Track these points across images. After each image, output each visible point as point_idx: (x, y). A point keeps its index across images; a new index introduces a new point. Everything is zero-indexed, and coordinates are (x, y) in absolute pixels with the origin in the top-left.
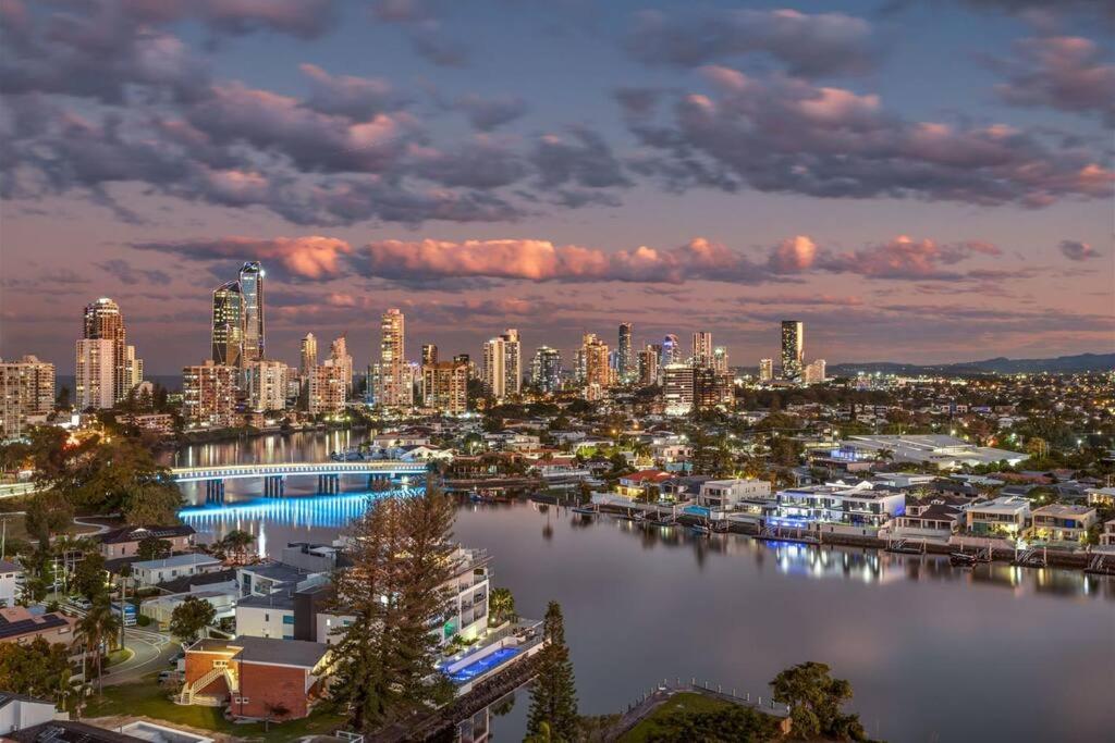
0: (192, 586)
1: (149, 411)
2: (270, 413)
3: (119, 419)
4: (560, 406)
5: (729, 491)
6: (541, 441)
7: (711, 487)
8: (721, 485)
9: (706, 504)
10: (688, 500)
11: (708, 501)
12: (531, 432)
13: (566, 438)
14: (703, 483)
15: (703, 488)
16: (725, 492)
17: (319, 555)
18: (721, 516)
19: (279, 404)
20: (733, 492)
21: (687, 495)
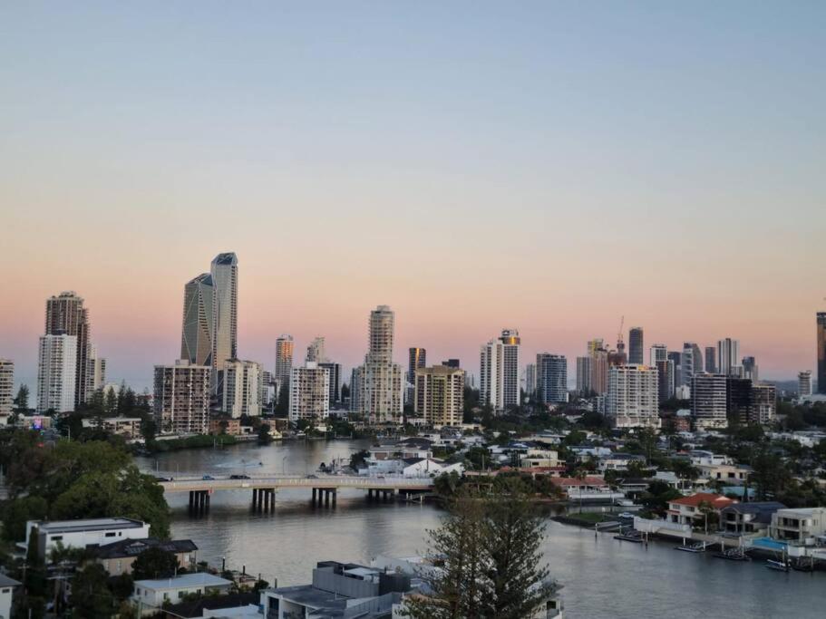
0: (205, 610)
1: (114, 415)
2: (245, 420)
3: (86, 423)
4: (571, 418)
5: (809, 522)
6: (560, 457)
7: (788, 516)
8: (797, 514)
9: (780, 537)
10: (757, 531)
11: (782, 534)
12: (546, 447)
13: (589, 454)
14: (775, 510)
15: (775, 517)
16: (804, 522)
17: (354, 576)
18: (800, 552)
19: (254, 410)
20: (814, 522)
21: (756, 525)
